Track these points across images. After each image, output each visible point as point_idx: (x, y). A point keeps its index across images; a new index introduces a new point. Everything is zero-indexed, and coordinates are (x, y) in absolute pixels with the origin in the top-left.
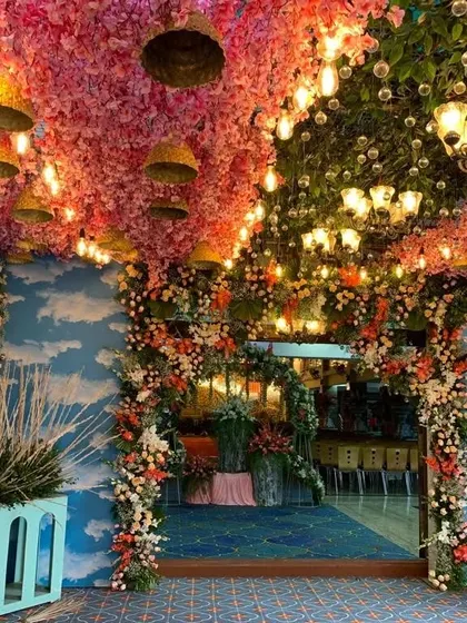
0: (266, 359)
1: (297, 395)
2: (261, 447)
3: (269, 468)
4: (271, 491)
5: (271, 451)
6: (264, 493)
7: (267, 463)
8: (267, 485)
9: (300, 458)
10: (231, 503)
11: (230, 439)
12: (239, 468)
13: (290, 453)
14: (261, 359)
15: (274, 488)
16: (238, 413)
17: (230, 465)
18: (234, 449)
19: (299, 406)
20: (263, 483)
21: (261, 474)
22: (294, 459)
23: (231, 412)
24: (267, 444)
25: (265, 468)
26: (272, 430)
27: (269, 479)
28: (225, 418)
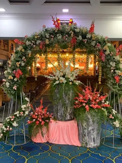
0: (89, 36)
1: (113, 64)
2: (84, 104)
3: (91, 120)
4: (92, 137)
5: (91, 108)
6: (86, 138)
7: (89, 116)
8: (89, 133)
9: (114, 112)
10: (62, 143)
11: (61, 98)
12: (68, 118)
13: (106, 108)
14: (84, 36)
15: (94, 135)
16: (67, 79)
17: (61, 116)
18: (64, 105)
19: (115, 73)
20: (86, 131)
21: (85, 124)
22: (110, 113)
23: (61, 78)
24: (89, 102)
25: (87, 120)
26: (93, 92)
27: (90, 128)
28: (57, 82)
